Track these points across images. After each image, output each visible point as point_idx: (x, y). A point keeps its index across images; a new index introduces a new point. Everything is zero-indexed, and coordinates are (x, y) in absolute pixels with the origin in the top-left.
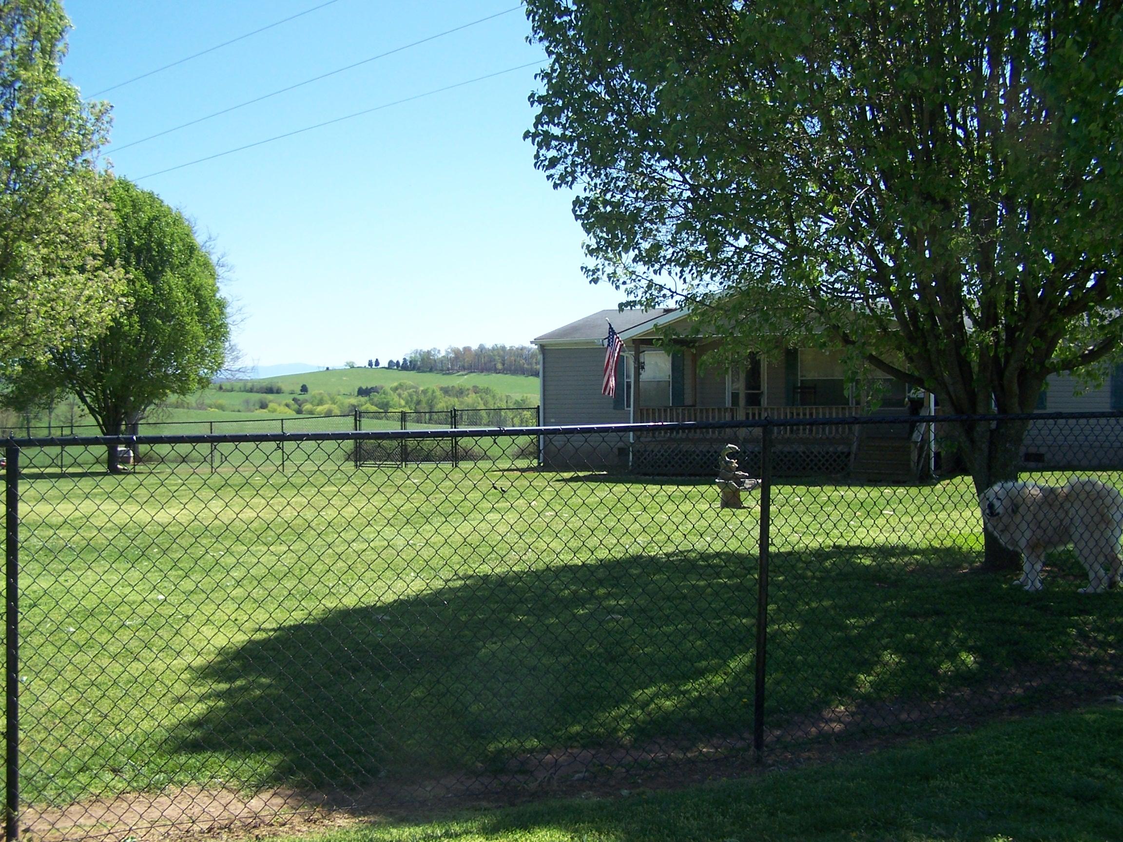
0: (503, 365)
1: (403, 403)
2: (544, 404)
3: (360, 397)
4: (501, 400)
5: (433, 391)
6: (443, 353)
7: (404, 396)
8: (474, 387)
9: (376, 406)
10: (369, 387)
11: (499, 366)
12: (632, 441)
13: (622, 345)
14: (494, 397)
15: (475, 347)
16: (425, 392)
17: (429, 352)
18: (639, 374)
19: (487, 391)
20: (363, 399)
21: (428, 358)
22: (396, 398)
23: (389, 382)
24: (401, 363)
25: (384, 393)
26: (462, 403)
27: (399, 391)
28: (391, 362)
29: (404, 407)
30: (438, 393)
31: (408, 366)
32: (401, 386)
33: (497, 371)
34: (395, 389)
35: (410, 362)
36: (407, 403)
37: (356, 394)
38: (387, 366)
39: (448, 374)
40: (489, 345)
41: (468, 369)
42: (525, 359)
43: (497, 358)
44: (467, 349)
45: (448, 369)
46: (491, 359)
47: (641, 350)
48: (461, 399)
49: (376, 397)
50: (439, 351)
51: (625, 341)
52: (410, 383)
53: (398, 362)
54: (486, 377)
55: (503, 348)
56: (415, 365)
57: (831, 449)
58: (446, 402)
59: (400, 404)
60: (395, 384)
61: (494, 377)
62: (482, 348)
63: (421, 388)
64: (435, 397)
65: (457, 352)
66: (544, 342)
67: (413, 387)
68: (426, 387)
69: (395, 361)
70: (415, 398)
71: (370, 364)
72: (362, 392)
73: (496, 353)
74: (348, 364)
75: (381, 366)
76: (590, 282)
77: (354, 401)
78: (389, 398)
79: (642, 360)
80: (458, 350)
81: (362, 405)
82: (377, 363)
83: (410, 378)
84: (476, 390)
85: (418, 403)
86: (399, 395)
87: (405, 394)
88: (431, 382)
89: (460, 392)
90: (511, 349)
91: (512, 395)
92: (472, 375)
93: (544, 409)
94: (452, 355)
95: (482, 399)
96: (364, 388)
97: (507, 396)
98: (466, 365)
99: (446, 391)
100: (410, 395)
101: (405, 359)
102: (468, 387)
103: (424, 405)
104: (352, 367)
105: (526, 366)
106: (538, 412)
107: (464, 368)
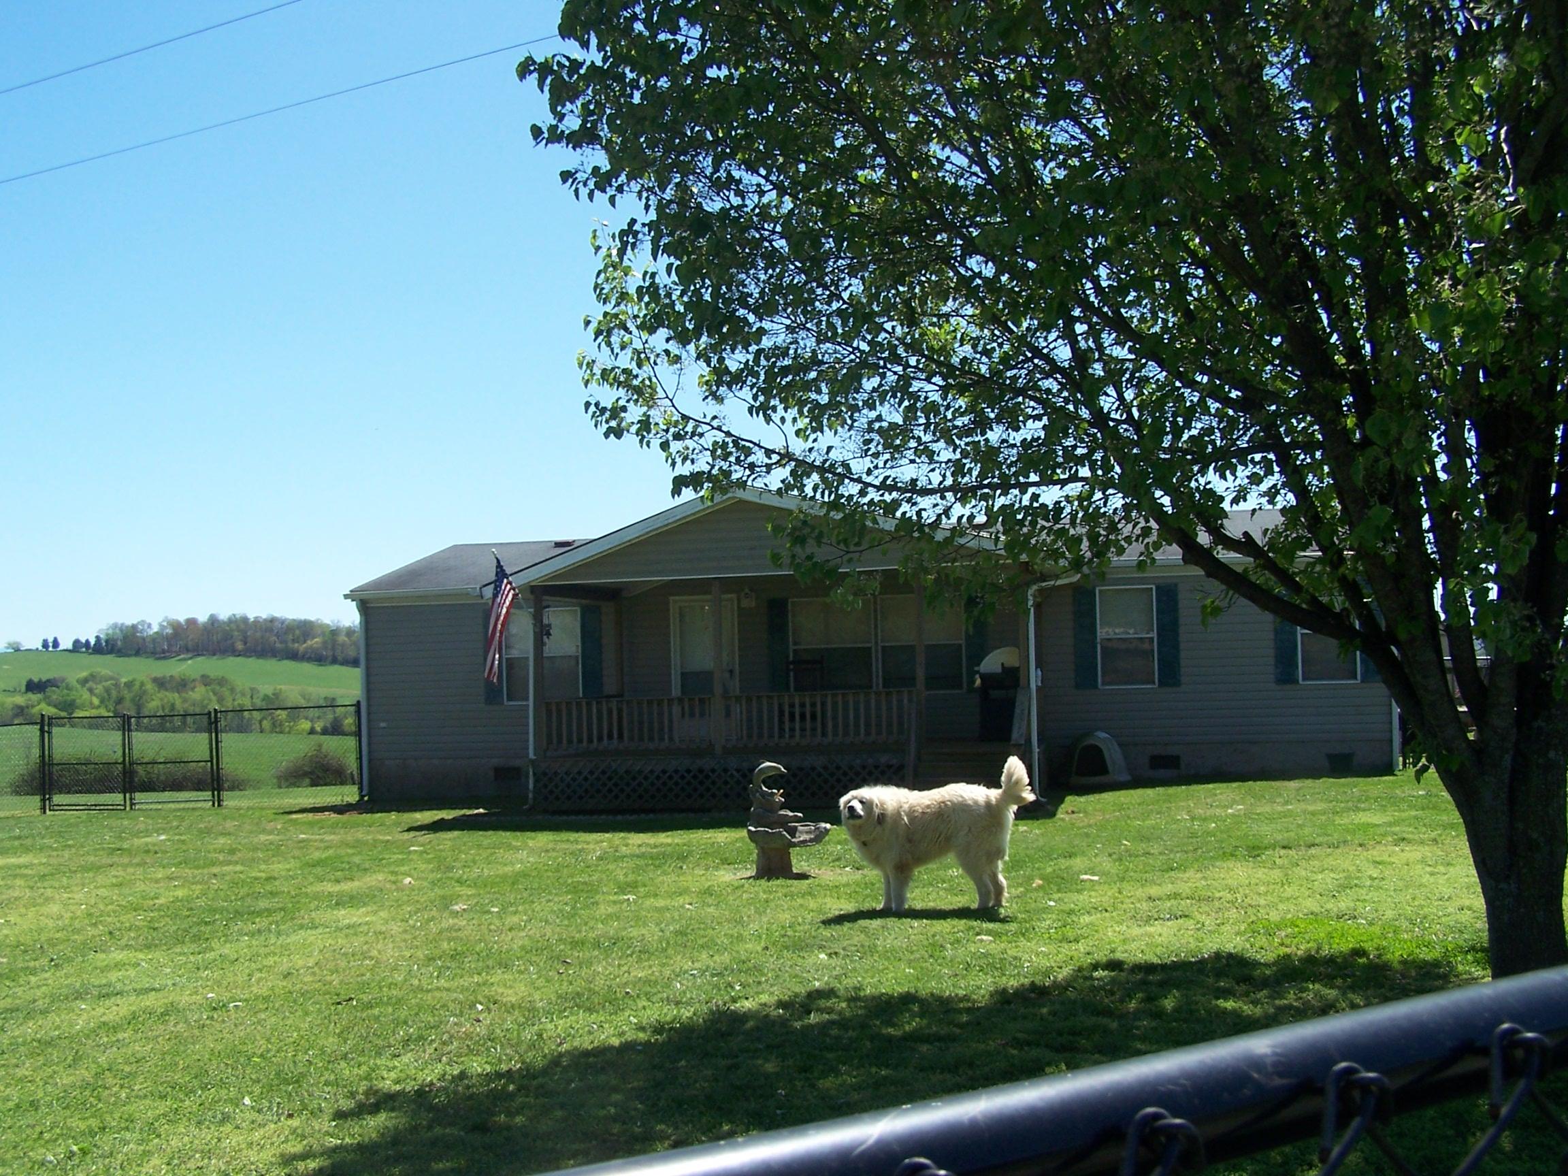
0: (245, 643)
1: (96, 701)
2: (369, 699)
3: (30, 695)
4: (243, 695)
5: (142, 684)
6: (155, 628)
7: (97, 691)
8: (203, 676)
9: (55, 706)
10: (44, 679)
11: (239, 646)
12: (532, 756)
13: (515, 596)
14: (232, 690)
15: (202, 618)
16: (129, 685)
17: (134, 627)
18: (543, 644)
19: (222, 682)
20: (34, 697)
21: (134, 635)
22: (86, 695)
23: (75, 672)
24: (93, 642)
25: (68, 688)
26: (185, 700)
27: (90, 684)
28: (77, 643)
29: (99, 707)
30: (149, 686)
31: (105, 647)
32: (93, 677)
33: (236, 653)
34: (84, 682)
35: (107, 641)
36: (102, 701)
37: (23, 689)
38: (70, 647)
39: (165, 658)
40: (224, 615)
41: (194, 651)
42: (277, 635)
43: (236, 633)
44: (191, 622)
45: (164, 652)
46: (227, 636)
47: (544, 604)
48: (184, 695)
49: (55, 694)
50: (149, 626)
51: (522, 588)
52: (105, 672)
53: (88, 642)
54: (220, 662)
55: (245, 620)
56: (113, 646)
57: (870, 761)
58: (161, 699)
59: (91, 703)
60: (84, 674)
61: (232, 661)
62: (213, 620)
63: (124, 680)
64: (145, 692)
65: (177, 627)
66: (365, 595)
67: (111, 678)
68: (130, 678)
69: (83, 641)
70: (114, 693)
71: (45, 644)
72: (32, 687)
73: (233, 625)
74: (10, 645)
75: (61, 647)
76: (607, 435)
77: (20, 700)
78: (73, 695)
79: (545, 621)
80: (179, 623)
81: (33, 706)
82: (56, 643)
83: (106, 666)
84: (206, 681)
85: (120, 701)
86: (91, 690)
87: (99, 689)
88: (140, 670)
89: (182, 685)
90: (256, 621)
91: (260, 687)
92: (200, 659)
93: (369, 706)
94: (169, 631)
95: (215, 694)
96: (36, 680)
97: (252, 689)
98: (190, 644)
99: (161, 683)
100: (107, 690)
101: (98, 637)
102: (193, 677)
103: (127, 703)
104: (17, 650)
105: (278, 645)
106: (358, 712)
107: (187, 650)
